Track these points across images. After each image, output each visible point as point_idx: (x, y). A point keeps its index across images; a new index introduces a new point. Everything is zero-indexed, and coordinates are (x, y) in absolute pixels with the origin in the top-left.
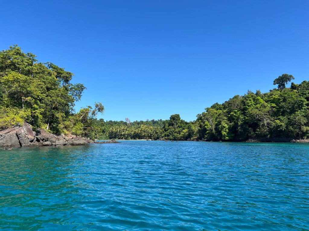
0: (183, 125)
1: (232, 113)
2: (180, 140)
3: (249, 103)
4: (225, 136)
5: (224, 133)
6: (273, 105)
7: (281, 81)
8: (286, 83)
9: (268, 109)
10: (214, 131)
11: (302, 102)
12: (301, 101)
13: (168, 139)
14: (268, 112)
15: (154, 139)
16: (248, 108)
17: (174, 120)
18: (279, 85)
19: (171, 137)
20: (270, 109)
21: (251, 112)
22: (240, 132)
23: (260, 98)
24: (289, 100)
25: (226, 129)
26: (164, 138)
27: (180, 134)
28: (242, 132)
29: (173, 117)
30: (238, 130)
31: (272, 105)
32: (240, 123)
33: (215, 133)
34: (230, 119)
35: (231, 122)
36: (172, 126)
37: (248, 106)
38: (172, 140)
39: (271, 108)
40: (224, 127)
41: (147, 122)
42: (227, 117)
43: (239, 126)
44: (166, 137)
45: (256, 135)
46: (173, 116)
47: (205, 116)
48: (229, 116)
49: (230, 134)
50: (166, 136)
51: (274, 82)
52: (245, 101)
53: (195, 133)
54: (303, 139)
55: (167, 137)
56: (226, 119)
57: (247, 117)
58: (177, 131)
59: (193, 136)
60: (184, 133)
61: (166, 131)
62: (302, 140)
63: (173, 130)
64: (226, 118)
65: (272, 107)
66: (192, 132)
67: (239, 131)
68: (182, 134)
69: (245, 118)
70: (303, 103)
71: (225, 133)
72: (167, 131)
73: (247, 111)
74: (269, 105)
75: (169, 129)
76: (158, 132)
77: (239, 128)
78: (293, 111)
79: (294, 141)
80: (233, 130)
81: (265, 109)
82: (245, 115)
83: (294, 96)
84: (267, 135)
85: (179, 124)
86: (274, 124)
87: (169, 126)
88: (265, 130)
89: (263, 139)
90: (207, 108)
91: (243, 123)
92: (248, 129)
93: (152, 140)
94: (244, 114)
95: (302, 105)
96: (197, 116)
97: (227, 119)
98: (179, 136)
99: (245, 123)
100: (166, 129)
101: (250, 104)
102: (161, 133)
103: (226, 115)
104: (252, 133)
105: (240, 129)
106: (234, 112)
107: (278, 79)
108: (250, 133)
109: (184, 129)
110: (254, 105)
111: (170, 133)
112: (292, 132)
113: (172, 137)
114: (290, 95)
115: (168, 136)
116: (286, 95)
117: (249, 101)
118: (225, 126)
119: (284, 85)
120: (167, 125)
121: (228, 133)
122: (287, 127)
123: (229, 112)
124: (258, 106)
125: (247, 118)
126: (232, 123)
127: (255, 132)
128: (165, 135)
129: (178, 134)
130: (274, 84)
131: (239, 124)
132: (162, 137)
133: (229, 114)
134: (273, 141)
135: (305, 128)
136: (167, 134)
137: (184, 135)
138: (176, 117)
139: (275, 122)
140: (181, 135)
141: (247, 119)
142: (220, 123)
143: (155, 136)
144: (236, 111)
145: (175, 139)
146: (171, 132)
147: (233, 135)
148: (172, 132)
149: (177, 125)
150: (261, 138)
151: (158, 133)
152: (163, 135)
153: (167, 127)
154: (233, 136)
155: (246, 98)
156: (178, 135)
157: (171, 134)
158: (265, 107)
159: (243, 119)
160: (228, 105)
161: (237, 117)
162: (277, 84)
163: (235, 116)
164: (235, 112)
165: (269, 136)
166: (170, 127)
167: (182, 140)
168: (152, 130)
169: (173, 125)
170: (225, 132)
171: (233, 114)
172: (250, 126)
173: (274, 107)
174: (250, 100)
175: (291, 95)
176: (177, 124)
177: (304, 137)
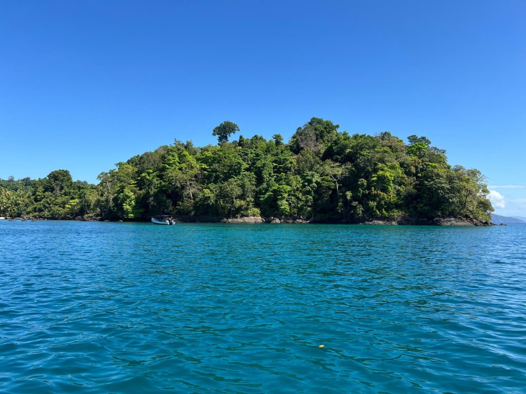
0: (72, 191)
1: (143, 175)
2: (63, 219)
3: (170, 160)
4: (128, 213)
5: (126, 207)
6: (203, 167)
7: (224, 131)
8: (229, 135)
9: (195, 171)
10: (111, 204)
11: (239, 165)
12: (239, 163)
13: (40, 217)
14: (196, 176)
15: (11, 216)
16: (168, 168)
17: (57, 180)
18: (219, 137)
19: (46, 213)
20: (199, 172)
21: (170, 175)
22: (153, 206)
23: (187, 153)
24: (224, 161)
25: (131, 201)
26: (31, 215)
27: (64, 208)
28: (155, 207)
29: (54, 175)
30: (150, 203)
31: (202, 165)
32: (153, 191)
33: (113, 207)
34: (141, 184)
35: (141, 189)
36: (52, 192)
37: (169, 165)
38: (48, 219)
39: (200, 170)
40: (128, 197)
41: (11, 180)
42: (137, 180)
43: (151, 197)
44: (35, 214)
45: (177, 212)
46: (55, 173)
47: (113, 176)
48: (139, 178)
49: (137, 209)
50: (35, 212)
51: (214, 131)
52: (166, 155)
53: (92, 207)
54: (237, 218)
55: (39, 214)
56: (133, 184)
57: (164, 181)
58: (59, 201)
59: (88, 212)
60: (71, 205)
61: (36, 200)
62: (235, 219)
63: (53, 199)
64: (134, 182)
65: (202, 169)
66: (86, 204)
67: (150, 205)
68: (68, 208)
69: (161, 183)
70: (241, 166)
71: (128, 207)
72: (40, 201)
73: (166, 173)
74: (198, 166)
75: (44, 197)
76: (20, 202)
77: (151, 199)
78: (227, 177)
79: (225, 220)
80: (142, 202)
81: (191, 171)
82: (162, 179)
83: (232, 155)
84: (191, 212)
85: (66, 189)
86: (201, 195)
87: (44, 192)
88: (188, 204)
89: (184, 217)
90: (119, 163)
91: (158, 191)
92: (165, 201)
93: (6, 218)
94: (160, 177)
95: (240, 168)
96: (99, 177)
97: (135, 184)
98: (62, 211)
99: (162, 191)
100: (39, 197)
101: (171, 162)
102: (27, 205)
103: (135, 177)
104: (171, 208)
105: (152, 201)
106: (147, 173)
107: (219, 128)
108: (167, 208)
109: (73, 198)
110: (178, 164)
111: (44, 206)
112: (223, 208)
113: (48, 213)
114: (226, 154)
115: (40, 210)
116: (221, 153)
117: (170, 157)
118: (129, 195)
119: (226, 137)
120: (41, 189)
121: (134, 208)
122: (216, 201)
123: (139, 173)
124: (184, 165)
125: (163, 183)
126: (143, 192)
127: (175, 207)
128: (35, 210)
129: (60, 206)
130: (213, 134)
131: (152, 193)
132: (28, 213)
133: (139, 176)
134: (199, 221)
135: (238, 202)
136: (38, 207)
137: (72, 209)
138: (60, 175)
139: (203, 192)
140: (66, 210)
141: (164, 186)
142: (122, 190)
143: (14, 210)
144: (151, 171)
145: (53, 217)
146: (48, 202)
147: (141, 211)
148: (49, 204)
149: (63, 191)
150: (184, 216)
151: (19, 204)
152: (30, 209)
153: (40, 194)
154: (141, 213)
155: (168, 152)
156: (60, 209)
157: (47, 207)
158: (192, 168)
159: (159, 185)
160: (139, 162)
161: (149, 181)
162: (218, 134)
163: (147, 179)
164: (149, 174)
165: (193, 213)
166: (46, 193)
167: (69, 219)
168: (9, 199)
169: (52, 190)
170: (129, 205)
171: (145, 177)
172: (169, 196)
173: (205, 169)
174: (173, 156)
175: (229, 154)
176: (62, 188)
177: (237, 215)
